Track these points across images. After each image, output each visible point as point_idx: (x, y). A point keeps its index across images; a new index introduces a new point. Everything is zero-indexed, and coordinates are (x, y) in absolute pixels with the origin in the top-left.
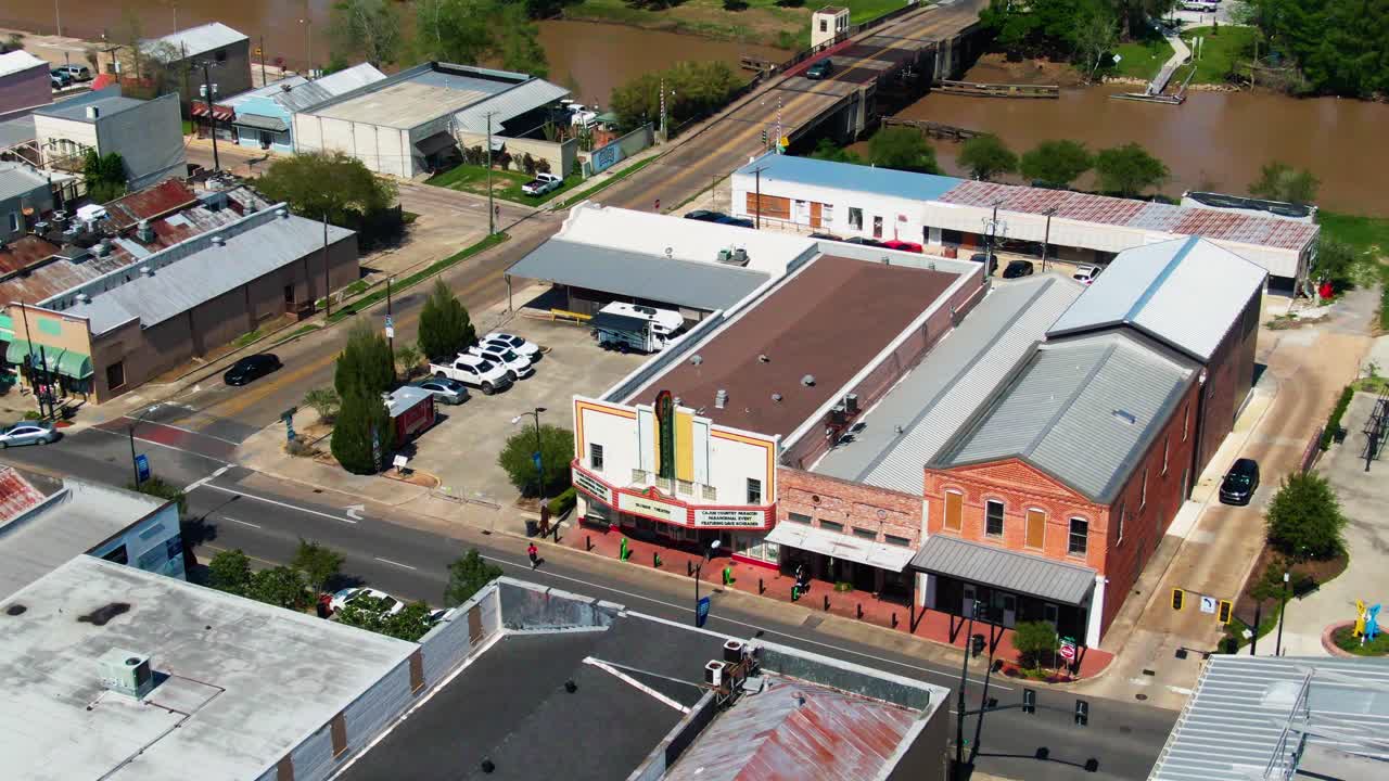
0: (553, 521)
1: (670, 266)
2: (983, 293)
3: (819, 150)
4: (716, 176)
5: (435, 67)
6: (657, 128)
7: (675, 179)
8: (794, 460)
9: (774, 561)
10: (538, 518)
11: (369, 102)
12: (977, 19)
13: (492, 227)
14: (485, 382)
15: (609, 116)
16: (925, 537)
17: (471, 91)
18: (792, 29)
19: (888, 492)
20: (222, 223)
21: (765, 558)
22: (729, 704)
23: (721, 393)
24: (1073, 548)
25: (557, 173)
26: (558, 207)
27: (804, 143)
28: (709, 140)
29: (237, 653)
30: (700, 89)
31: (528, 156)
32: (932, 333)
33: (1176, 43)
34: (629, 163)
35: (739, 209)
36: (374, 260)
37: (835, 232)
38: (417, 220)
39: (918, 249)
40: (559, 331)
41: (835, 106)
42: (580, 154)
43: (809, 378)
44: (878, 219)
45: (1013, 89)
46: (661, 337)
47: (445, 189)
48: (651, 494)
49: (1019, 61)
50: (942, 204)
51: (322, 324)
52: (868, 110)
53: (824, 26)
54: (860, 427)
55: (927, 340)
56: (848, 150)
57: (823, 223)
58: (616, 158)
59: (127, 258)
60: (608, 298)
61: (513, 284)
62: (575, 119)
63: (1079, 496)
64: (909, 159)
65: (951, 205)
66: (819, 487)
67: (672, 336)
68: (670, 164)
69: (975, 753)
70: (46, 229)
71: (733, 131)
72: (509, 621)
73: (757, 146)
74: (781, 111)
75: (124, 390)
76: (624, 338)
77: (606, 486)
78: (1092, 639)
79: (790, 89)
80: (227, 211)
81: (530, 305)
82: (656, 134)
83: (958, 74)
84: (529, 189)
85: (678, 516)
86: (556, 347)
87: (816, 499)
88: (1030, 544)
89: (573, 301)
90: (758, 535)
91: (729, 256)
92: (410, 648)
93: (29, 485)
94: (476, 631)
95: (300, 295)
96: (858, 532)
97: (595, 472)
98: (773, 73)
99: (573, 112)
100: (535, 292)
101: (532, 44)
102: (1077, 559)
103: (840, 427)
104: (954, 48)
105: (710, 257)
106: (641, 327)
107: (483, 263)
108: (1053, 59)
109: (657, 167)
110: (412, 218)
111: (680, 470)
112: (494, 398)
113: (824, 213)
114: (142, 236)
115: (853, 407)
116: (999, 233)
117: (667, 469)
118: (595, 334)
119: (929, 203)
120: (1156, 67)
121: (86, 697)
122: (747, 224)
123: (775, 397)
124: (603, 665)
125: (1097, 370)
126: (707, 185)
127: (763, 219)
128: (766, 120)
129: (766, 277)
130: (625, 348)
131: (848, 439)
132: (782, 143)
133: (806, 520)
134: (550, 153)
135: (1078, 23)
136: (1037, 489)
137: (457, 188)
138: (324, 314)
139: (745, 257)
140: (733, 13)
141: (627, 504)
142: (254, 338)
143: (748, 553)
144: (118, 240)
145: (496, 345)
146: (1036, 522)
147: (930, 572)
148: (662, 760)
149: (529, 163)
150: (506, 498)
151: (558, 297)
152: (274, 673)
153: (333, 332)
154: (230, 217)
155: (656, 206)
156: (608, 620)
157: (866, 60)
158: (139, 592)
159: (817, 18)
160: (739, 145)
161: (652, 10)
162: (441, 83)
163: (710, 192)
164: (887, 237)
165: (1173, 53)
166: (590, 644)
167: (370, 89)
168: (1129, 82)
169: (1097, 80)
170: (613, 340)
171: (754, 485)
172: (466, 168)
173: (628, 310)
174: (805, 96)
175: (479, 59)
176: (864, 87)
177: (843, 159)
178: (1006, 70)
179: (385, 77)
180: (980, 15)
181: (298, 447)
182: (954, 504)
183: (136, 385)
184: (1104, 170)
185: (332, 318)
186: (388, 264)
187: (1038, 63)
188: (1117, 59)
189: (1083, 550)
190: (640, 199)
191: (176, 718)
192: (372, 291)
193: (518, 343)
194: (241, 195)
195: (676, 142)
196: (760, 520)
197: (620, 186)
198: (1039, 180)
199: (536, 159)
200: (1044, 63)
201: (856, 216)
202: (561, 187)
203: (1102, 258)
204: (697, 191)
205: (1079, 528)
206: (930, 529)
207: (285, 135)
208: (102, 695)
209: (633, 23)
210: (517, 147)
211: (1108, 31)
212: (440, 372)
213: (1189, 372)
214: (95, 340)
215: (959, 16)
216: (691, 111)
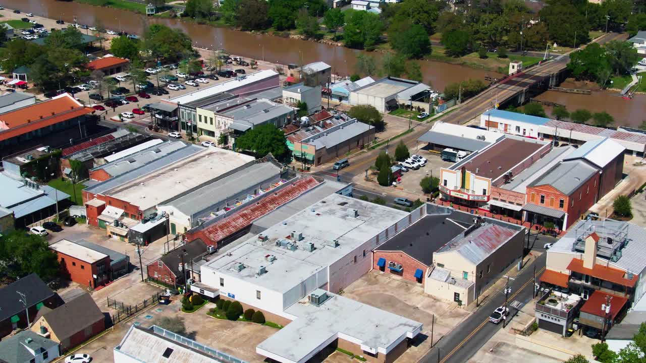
0: (433, 199)
1: (462, 140)
2: (550, 150)
3: (509, 108)
4: (476, 115)
5: (389, 78)
6: (458, 99)
7: (464, 115)
8: (495, 185)
9: (489, 210)
10: (430, 198)
11: (371, 89)
12: (566, 66)
13: (410, 127)
14: (413, 167)
15: (443, 95)
16: (526, 203)
17: (401, 86)
18: (503, 66)
19: (518, 193)
20: (340, 123)
21: (486, 209)
22: (477, 228)
23: (477, 169)
24: (560, 207)
25: (427, 112)
26: (428, 122)
27: (503, 106)
28: (473, 104)
29: (372, 212)
30: (472, 88)
31: (419, 107)
32: (534, 159)
33: (634, 77)
34: (449, 110)
35: (483, 125)
36: (377, 135)
37: (512, 133)
38: (388, 124)
39: (536, 139)
40: (430, 156)
41: (515, 94)
42: (434, 107)
43: (500, 167)
44: (525, 130)
45: (575, 90)
46: (460, 158)
47: (394, 116)
48: (459, 191)
49: (579, 81)
50: (544, 126)
51: (366, 151)
52: (526, 96)
53: (513, 67)
54: (512, 180)
55: (533, 161)
56: (518, 108)
57: (508, 130)
58: (445, 108)
59: (319, 131)
60: (446, 147)
61: (418, 143)
62: (431, 96)
63: (562, 194)
64: (537, 113)
65: (547, 127)
66: (500, 191)
67: (462, 158)
68: (461, 111)
69: (532, 247)
70: (295, 122)
71: (481, 101)
72: (428, 213)
73: (489, 106)
74: (496, 96)
75: (321, 164)
76: (450, 158)
77: (447, 189)
78: (564, 228)
79: (501, 88)
80: (341, 120)
81: (422, 149)
82: (457, 101)
83: (558, 85)
84: (419, 117)
85: (465, 197)
86: (431, 160)
87: (500, 194)
88: (551, 205)
89: (435, 148)
90: (485, 203)
91: (480, 138)
92: (409, 213)
93: (315, 180)
94: (421, 214)
95: (360, 143)
96: (510, 202)
97: (445, 187)
98: (495, 83)
99: (431, 93)
100: (423, 145)
101: (418, 71)
102: (562, 210)
103: (507, 179)
104: (557, 76)
105: (474, 137)
106: (455, 155)
107: (408, 137)
108: (591, 81)
109: (457, 111)
110: (386, 124)
111: (466, 187)
112: (415, 171)
113: (508, 127)
114: (321, 125)
115: (511, 175)
116: (557, 135)
117: (463, 186)
118: (441, 157)
119: (541, 126)
120: (625, 85)
121: (344, 217)
122: (485, 129)
123: (491, 171)
124: (450, 220)
125: (573, 168)
126: (473, 117)
127: (490, 128)
128: (493, 98)
129: (490, 143)
130: (450, 161)
131: (509, 183)
132: (497, 106)
133: (497, 199)
134: (425, 106)
135: (599, 70)
136: (553, 192)
137: (398, 115)
138: (367, 149)
139: (484, 138)
140: (483, 59)
141: (453, 194)
142: (350, 153)
143: (482, 208)
144: (315, 126)
145: (415, 158)
146: (552, 200)
147: (527, 211)
148: (464, 234)
149: (419, 109)
150: (421, 193)
151: (430, 147)
152: (381, 215)
153: (370, 153)
154: (341, 122)
155: (458, 123)
156: (451, 212)
157: (527, 79)
158: (349, 201)
159: (511, 64)
160: (484, 105)
161: (455, 57)
162: (391, 84)
163: (474, 119)
164: (527, 134)
165: (632, 80)
166: (447, 216)
167: (371, 85)
168: (615, 90)
169: (605, 89)
170: (446, 158)
171: (485, 190)
172: (400, 110)
173: (451, 151)
174: (505, 91)
175: (401, 76)
176: (525, 89)
177: (516, 111)
178: (574, 83)
179: (374, 81)
180: (567, 65)
181: (367, 179)
182: (533, 196)
183: (323, 163)
184: (595, 119)
185: (369, 150)
186: (381, 136)
187: (586, 82)
188: (612, 82)
189: (562, 207)
190: (454, 120)
191: (363, 222)
192: (378, 143)
193: (421, 158)
194: (343, 115)
195: (463, 104)
196: (486, 199)
197: (446, 117)
198: (576, 121)
199: (421, 108)
200: (588, 82)
201: (518, 128)
202: (428, 116)
203: (582, 142)
204: (470, 119)
205: (562, 201)
206: (527, 201)
207: (346, 98)
208: (347, 217)
209: (448, 62)
210: (416, 104)
211: (609, 73)
212: (401, 164)
213: (597, 170)
214: (316, 151)
215: (560, 65)
216: (469, 94)
